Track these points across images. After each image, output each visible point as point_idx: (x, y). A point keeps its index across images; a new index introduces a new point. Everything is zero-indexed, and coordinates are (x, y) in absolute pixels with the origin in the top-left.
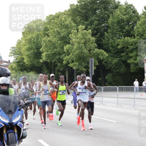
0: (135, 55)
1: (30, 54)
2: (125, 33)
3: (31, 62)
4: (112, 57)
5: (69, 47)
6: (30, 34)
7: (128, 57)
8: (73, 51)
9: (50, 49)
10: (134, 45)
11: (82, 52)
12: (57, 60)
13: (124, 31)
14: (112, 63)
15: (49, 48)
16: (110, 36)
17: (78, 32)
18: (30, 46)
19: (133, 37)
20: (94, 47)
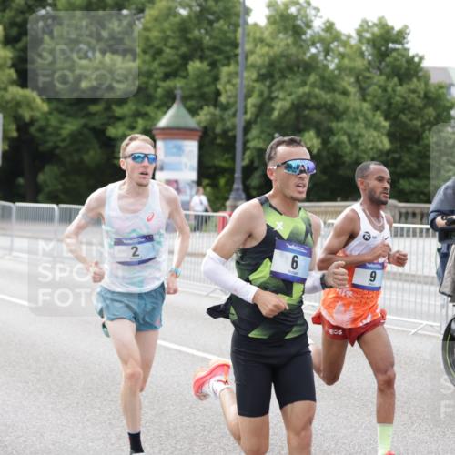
0: (132, 112)
14: (60, 132)
20: (5, 81)
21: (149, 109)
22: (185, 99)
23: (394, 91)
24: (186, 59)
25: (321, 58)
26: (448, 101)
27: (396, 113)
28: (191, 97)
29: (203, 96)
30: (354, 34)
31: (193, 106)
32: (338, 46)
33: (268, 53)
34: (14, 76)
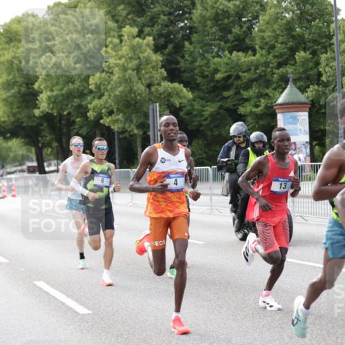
0: (256, 95)
1: (10, 97)
2: (233, 41)
3: (14, 115)
4: (202, 99)
5: (100, 78)
6: (9, 48)
7: (240, 100)
8: (111, 89)
9: (57, 84)
10: (252, 71)
11: (131, 91)
12: (75, 110)
13: (230, 37)
14: (203, 113)
15: (55, 81)
16: (196, 50)
17: (121, 41)
18: (11, 77)
19: (250, 51)
20: (159, 78)
22: (295, 81)
24: (293, 51)
28: (299, 79)
29: (309, 78)
31: (302, 86)
34: (165, 74)
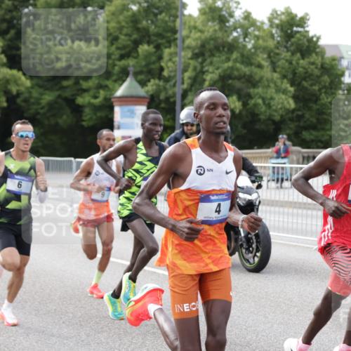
0: (95, 85)
4: (40, 87)
7: (78, 90)
14: (40, 102)
21: (109, 83)
22: (136, 74)
23: (298, 64)
24: (137, 43)
25: (241, 40)
26: (339, 70)
27: (299, 80)
28: (140, 73)
29: (150, 71)
30: (266, 21)
31: (142, 80)
32: (254, 30)
33: (200, 37)
34: (5, 60)
